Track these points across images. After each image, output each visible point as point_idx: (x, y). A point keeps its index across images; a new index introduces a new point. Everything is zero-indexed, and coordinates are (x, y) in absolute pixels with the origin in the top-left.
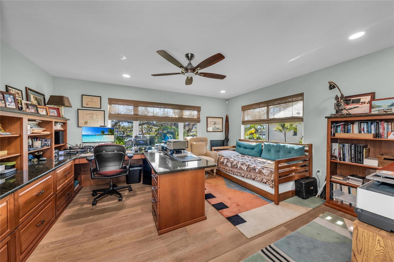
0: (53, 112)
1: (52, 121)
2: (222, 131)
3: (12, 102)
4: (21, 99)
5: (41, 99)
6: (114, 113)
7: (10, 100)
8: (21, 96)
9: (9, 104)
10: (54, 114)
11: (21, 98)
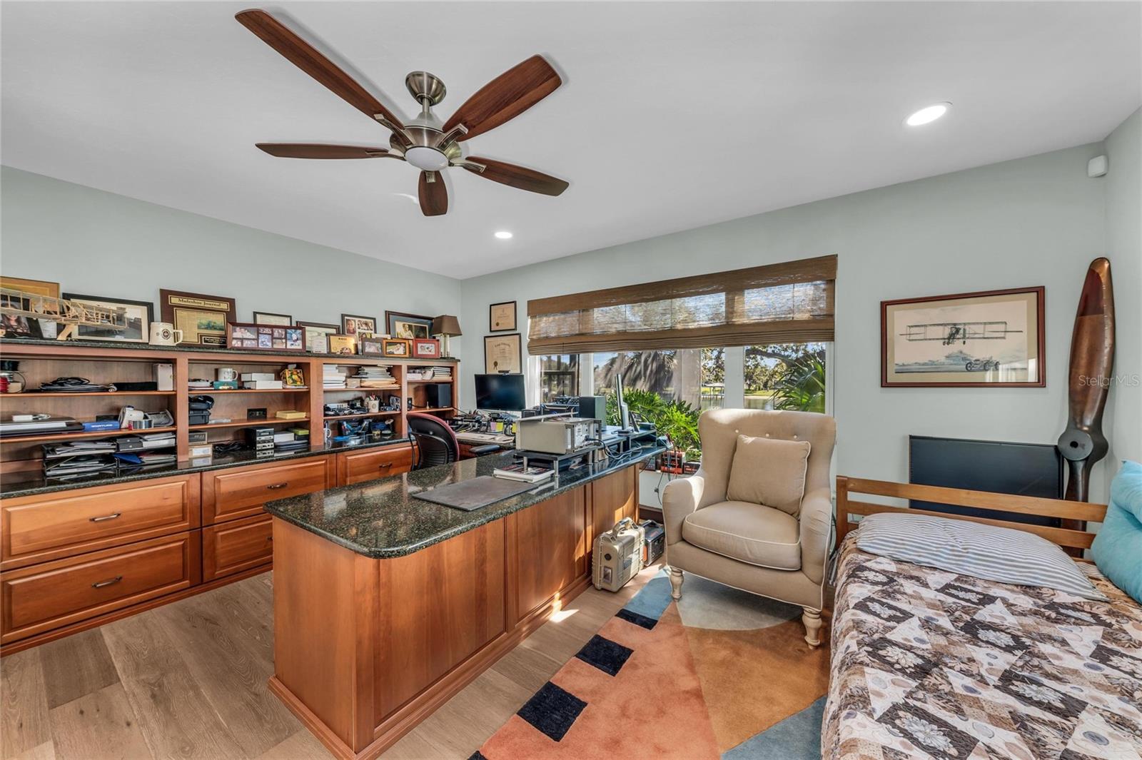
0: (428, 348)
1: (401, 366)
2: (1041, 382)
3: (297, 339)
4: (373, 332)
5: (426, 328)
6: (538, 336)
7: (294, 337)
8: (373, 328)
9: (292, 343)
10: (430, 351)
11: (372, 330)
